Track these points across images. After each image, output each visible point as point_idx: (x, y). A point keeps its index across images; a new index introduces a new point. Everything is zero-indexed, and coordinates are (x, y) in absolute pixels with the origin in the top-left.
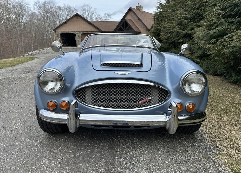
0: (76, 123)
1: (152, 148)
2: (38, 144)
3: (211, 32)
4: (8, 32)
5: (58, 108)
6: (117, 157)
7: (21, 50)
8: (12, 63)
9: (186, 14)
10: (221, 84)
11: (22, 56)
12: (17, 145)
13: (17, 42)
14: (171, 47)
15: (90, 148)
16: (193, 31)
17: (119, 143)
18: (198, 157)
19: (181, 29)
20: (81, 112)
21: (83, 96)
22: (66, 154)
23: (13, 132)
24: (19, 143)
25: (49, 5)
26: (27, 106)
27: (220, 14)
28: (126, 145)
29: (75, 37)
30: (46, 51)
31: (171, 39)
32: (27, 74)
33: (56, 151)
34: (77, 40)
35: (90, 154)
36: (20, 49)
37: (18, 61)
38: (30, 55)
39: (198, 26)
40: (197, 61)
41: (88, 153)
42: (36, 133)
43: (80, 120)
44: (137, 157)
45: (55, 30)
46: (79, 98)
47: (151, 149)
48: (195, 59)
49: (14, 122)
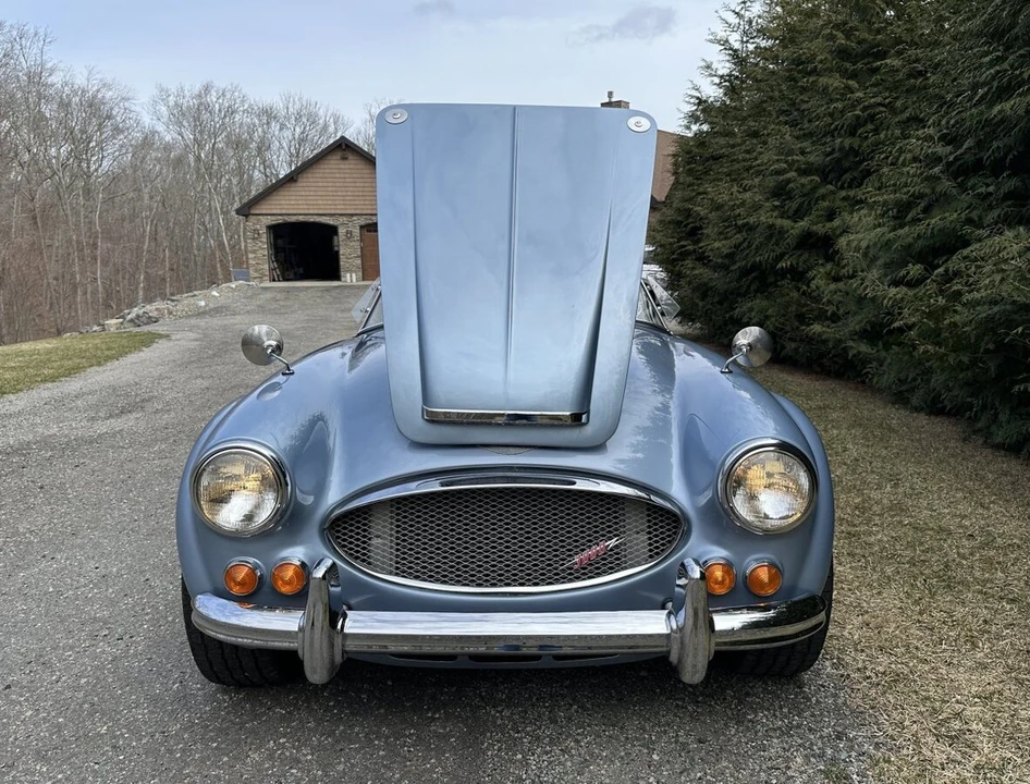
0: (332, 645)
1: (627, 738)
2: (186, 730)
3: (906, 233)
4: (34, 218)
5: (265, 589)
6: (489, 776)
7: (89, 297)
8: (55, 365)
9: (803, 153)
10: (953, 456)
11: (96, 328)
12: (102, 735)
13: (74, 260)
14: (749, 286)
15: (386, 742)
16: (837, 222)
17: (499, 722)
18: (801, 773)
19: (783, 212)
20: (353, 602)
21: (358, 540)
22: (291, 768)
23: (83, 681)
24: (111, 724)
26: (130, 567)
27: (939, 159)
28: (528, 729)
29: (336, 237)
30: (203, 303)
31: (747, 255)
32: (124, 417)
33: (256, 756)
34: (341, 252)
35: (385, 766)
36: (85, 293)
37: (81, 354)
38: (131, 321)
39: (856, 203)
40: (859, 353)
41: (376, 764)
42: (174, 684)
43: (346, 636)
44: (566, 773)
45: (245, 211)
46: (344, 546)
47: (624, 745)
48: (851, 343)
49: (84, 641)
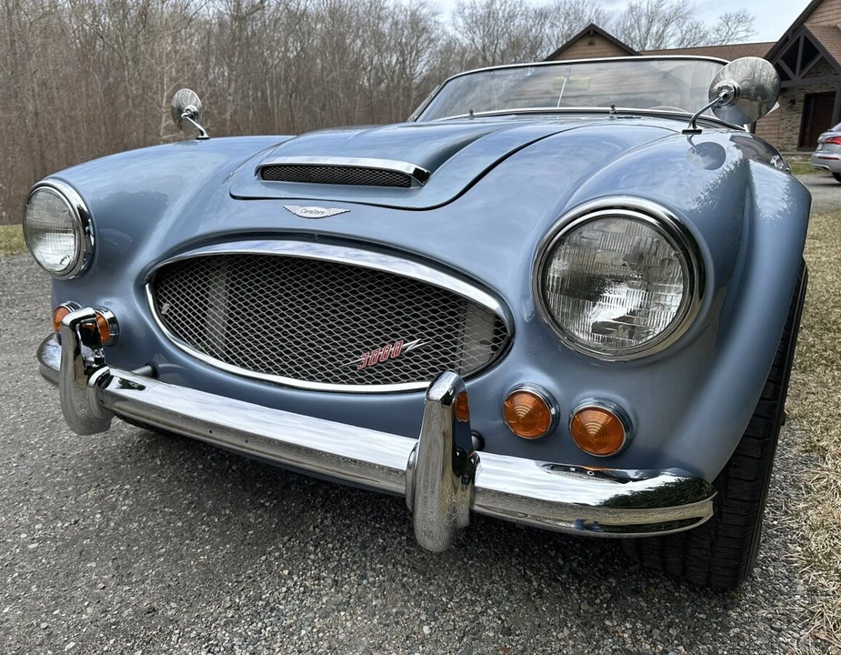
25: (503, 8)
